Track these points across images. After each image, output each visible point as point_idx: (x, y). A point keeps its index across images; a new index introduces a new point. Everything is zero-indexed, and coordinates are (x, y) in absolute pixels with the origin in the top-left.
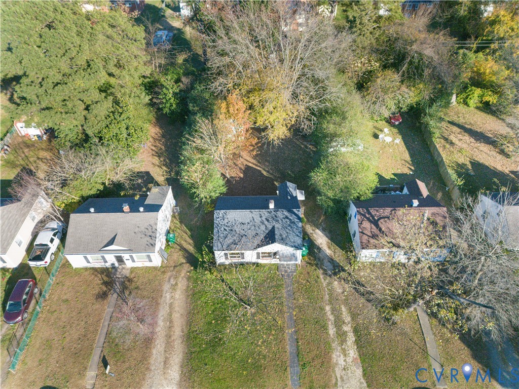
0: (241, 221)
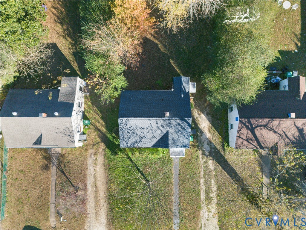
0: (141, 126)
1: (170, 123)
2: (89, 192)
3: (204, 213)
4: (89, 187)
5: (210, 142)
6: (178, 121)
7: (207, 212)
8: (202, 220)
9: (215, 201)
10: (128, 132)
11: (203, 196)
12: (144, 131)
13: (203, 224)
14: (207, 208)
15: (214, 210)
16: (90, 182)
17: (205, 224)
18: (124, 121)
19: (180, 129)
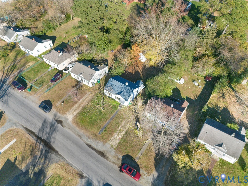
0: (115, 84)
1: (126, 88)
2: (79, 102)
3: (115, 135)
4: (81, 101)
6: (129, 88)
7: (117, 135)
8: (113, 137)
9: (124, 133)
10: (110, 85)
11: (120, 128)
12: (116, 87)
13: (112, 139)
14: (119, 134)
15: (120, 136)
16: (83, 99)
17: (112, 140)
18: (111, 80)
19: (128, 92)
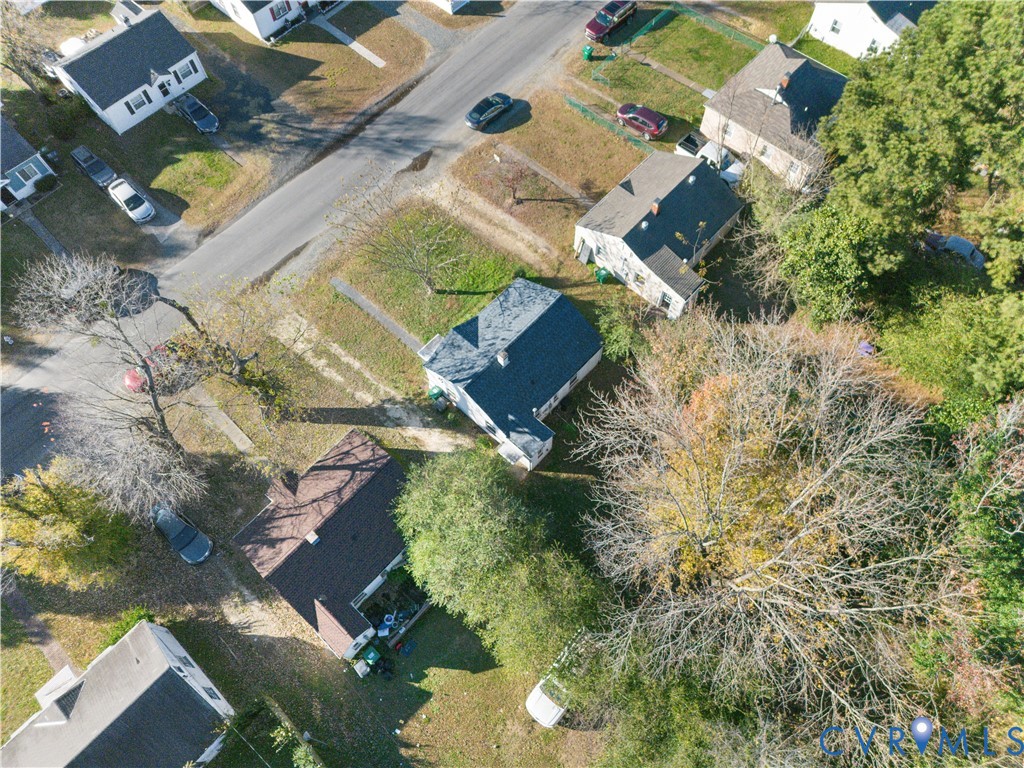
0: (522, 316)
1: (486, 356)
2: (499, 212)
5: (398, 425)
6: (477, 370)
8: (306, 322)
9: (310, 359)
10: (529, 297)
12: (510, 318)
13: (300, 319)
14: (313, 342)
15: (300, 347)
16: (512, 223)
17: (297, 320)
18: (550, 298)
